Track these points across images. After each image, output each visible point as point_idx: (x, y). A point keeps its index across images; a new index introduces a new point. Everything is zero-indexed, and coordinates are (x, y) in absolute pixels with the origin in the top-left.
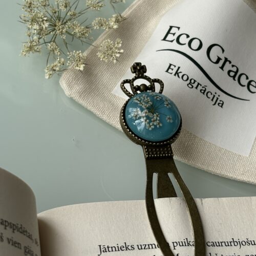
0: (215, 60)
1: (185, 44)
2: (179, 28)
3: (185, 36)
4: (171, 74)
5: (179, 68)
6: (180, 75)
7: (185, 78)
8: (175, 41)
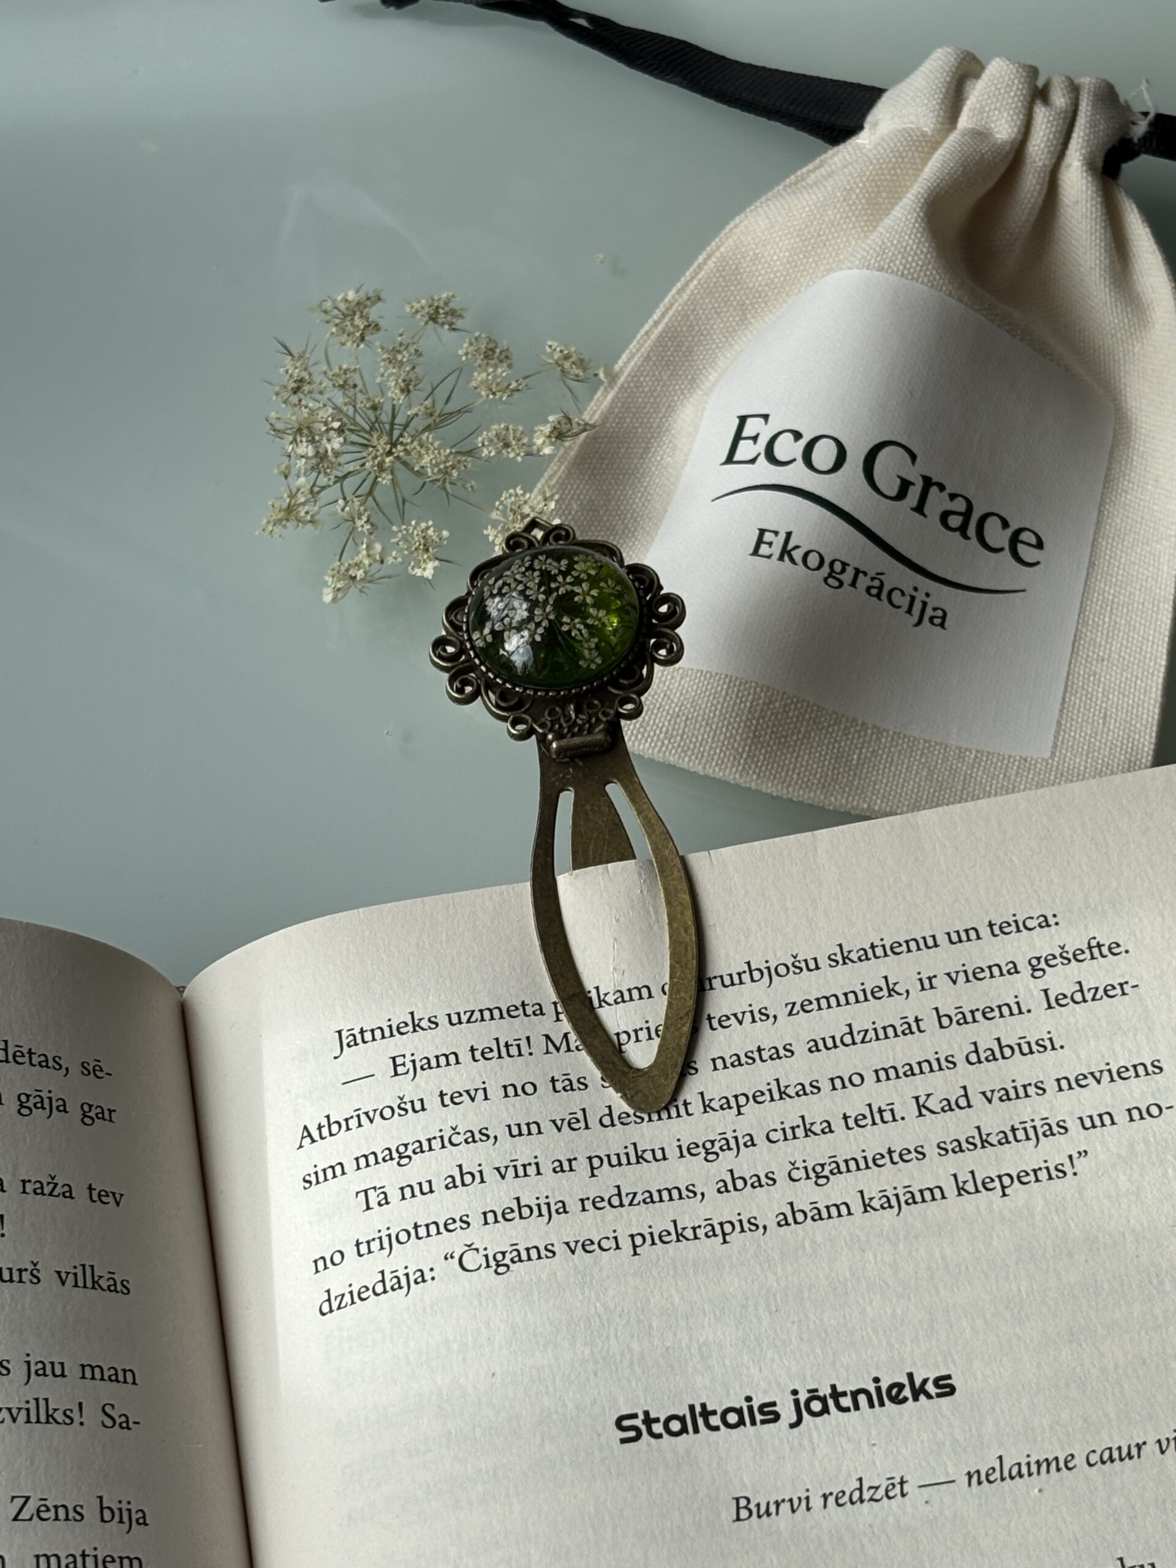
0: (893, 490)
1: (794, 460)
2: (766, 417)
3: (790, 436)
4: (769, 557)
5: (789, 535)
6: (798, 555)
7: (813, 560)
8: (762, 459)
